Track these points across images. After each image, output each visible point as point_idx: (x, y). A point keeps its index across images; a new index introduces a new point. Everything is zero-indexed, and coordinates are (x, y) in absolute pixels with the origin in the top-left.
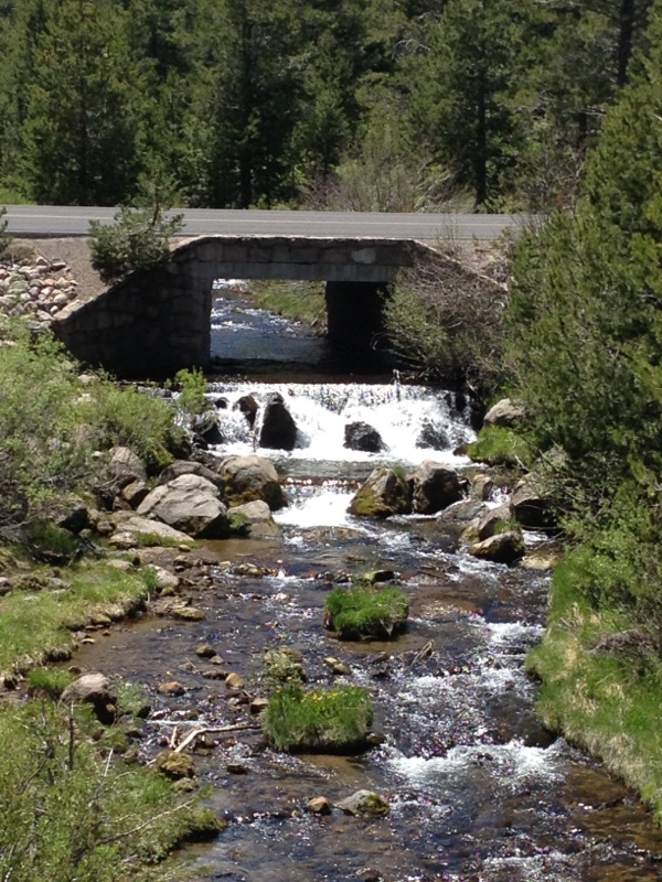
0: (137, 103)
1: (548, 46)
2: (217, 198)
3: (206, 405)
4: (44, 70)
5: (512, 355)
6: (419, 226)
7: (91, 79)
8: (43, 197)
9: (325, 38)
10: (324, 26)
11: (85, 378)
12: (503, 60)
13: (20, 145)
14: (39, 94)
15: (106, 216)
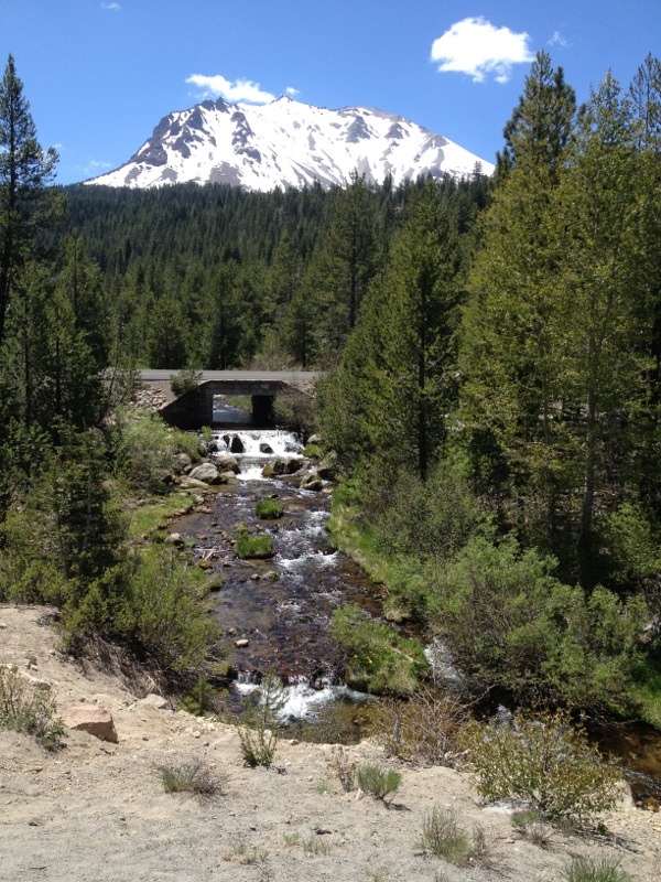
0: (185, 334)
1: (326, 314)
2: (213, 367)
3: (212, 439)
4: (153, 323)
5: (317, 419)
6: (284, 376)
7: (169, 326)
8: (153, 367)
9: (249, 311)
10: (249, 307)
11: (169, 430)
12: (311, 319)
13: (144, 348)
14: (151, 331)
15: (176, 373)
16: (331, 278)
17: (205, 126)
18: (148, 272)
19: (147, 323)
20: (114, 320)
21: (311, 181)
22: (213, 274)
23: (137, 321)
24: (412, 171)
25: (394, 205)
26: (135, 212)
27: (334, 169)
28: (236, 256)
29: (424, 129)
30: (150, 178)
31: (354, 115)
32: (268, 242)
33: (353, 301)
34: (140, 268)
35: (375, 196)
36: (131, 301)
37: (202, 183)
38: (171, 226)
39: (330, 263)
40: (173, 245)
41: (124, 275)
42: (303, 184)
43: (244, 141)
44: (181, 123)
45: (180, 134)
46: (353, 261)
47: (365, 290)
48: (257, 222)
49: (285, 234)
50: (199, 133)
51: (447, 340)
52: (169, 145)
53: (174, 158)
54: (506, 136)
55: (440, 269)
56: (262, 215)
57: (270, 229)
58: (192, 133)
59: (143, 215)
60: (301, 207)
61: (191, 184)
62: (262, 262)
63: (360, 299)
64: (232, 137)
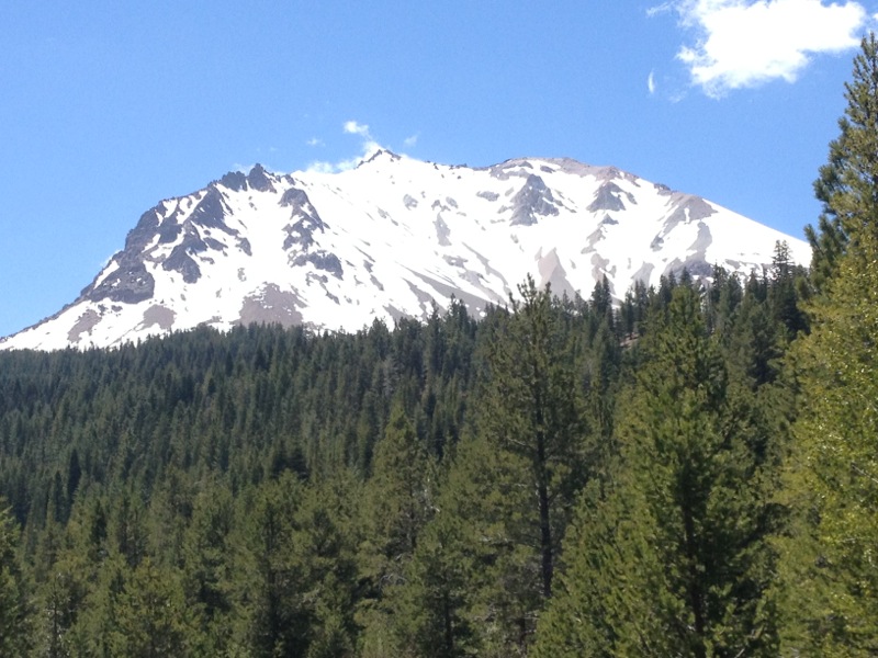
16: (496, 495)
17: (229, 221)
18: (114, 514)
19: (111, 623)
20: (42, 622)
21: (445, 303)
22: (250, 504)
23: (90, 621)
24: (648, 268)
25: (619, 336)
26: (88, 396)
27: (491, 277)
28: (298, 464)
29: (664, 188)
30: (121, 327)
31: (522, 175)
32: (363, 430)
33: (546, 539)
34: (98, 509)
35: (577, 323)
36: (78, 577)
37: (224, 327)
38: (163, 416)
39: (492, 465)
40: (167, 454)
41: (65, 524)
42: (430, 310)
43: (307, 240)
44: (181, 219)
45: (180, 239)
46: (539, 456)
47: (569, 515)
48: (338, 392)
49: (397, 411)
50: (217, 234)
51: (753, 610)
52: (156, 261)
53: (167, 284)
54: (821, 195)
55: (716, 464)
56: (349, 380)
57: (366, 404)
58: (203, 236)
59: (107, 401)
60: (427, 355)
61: (204, 331)
62: (353, 472)
63: (561, 533)
64: (284, 236)
